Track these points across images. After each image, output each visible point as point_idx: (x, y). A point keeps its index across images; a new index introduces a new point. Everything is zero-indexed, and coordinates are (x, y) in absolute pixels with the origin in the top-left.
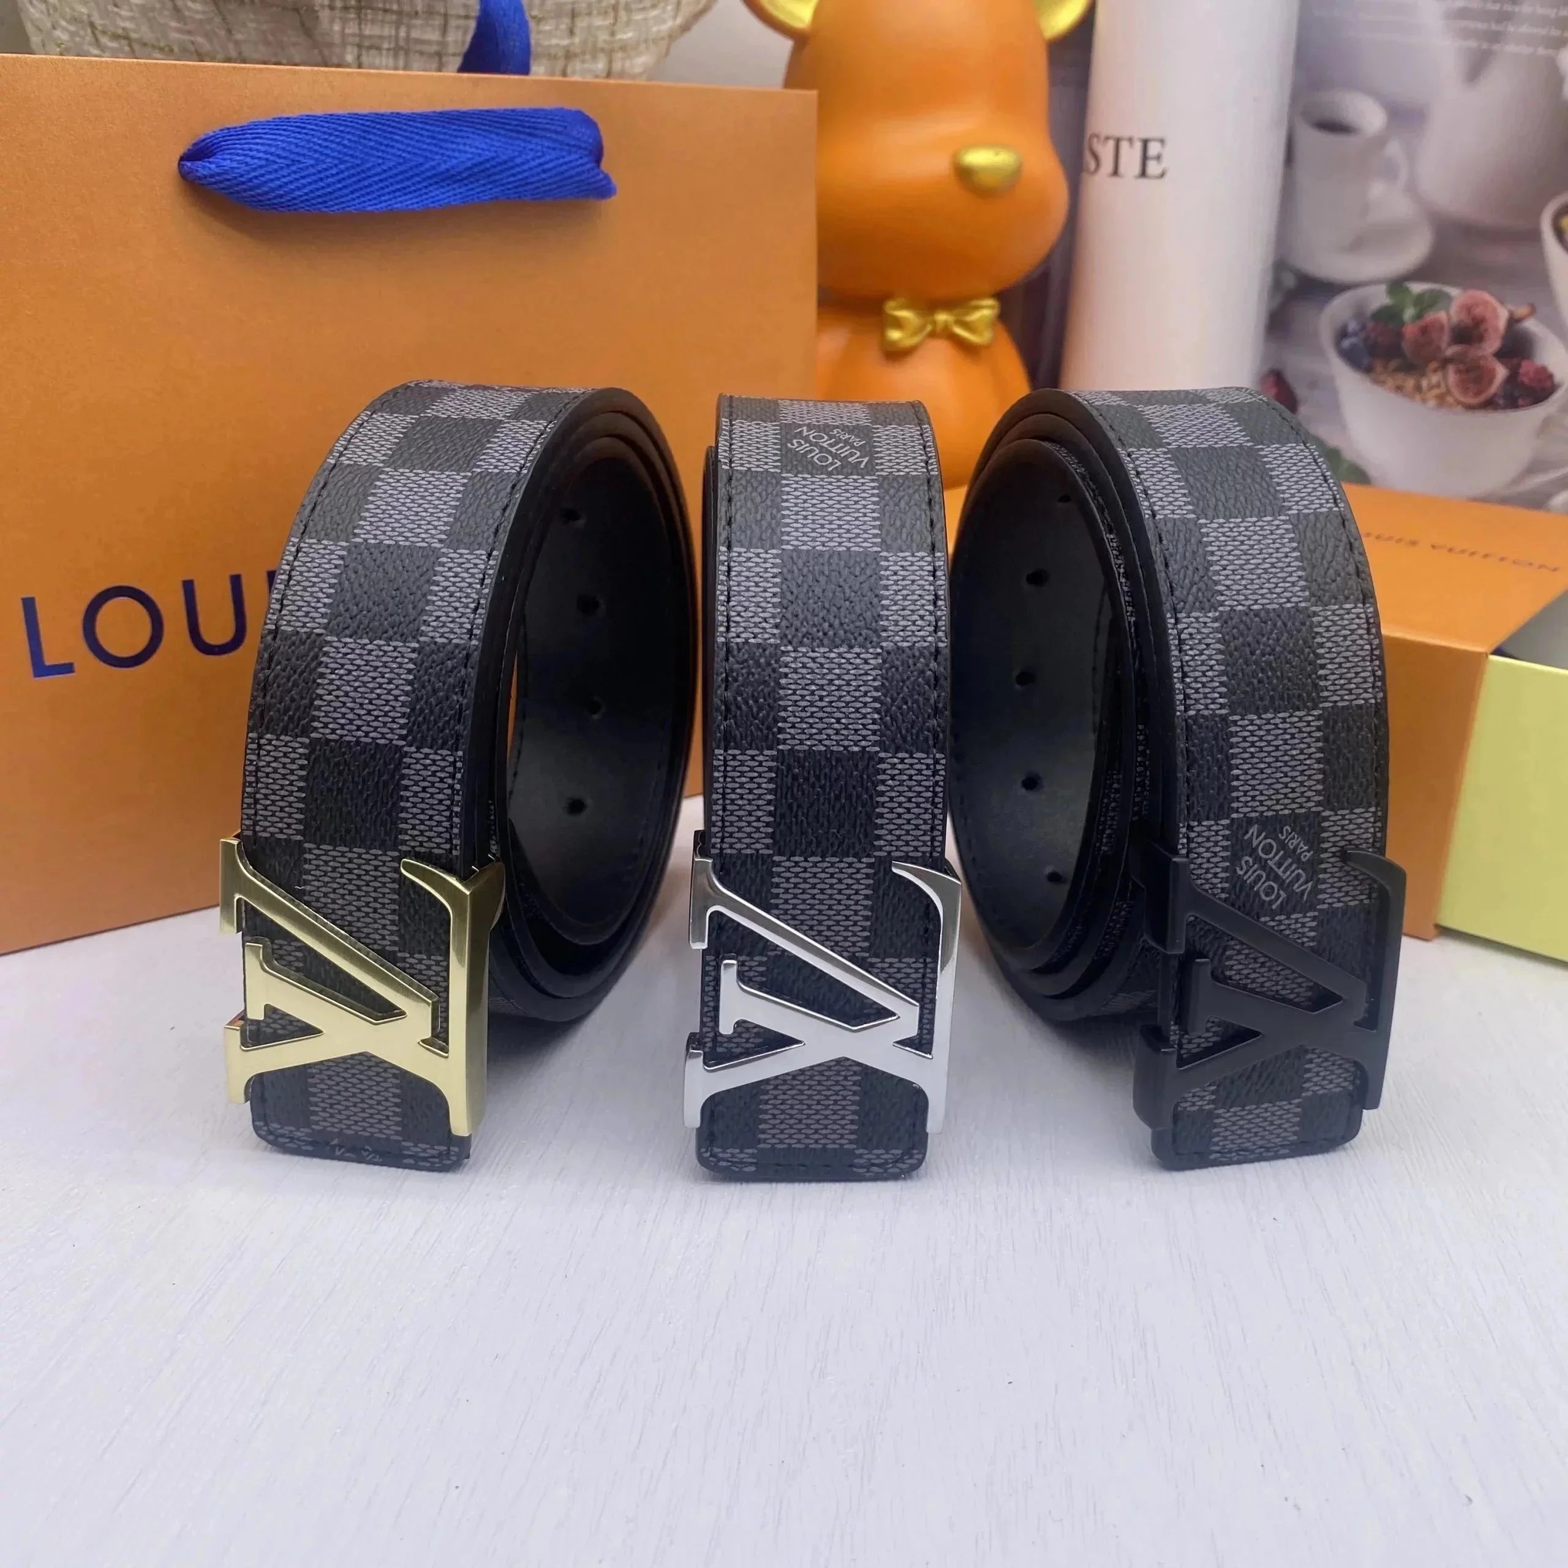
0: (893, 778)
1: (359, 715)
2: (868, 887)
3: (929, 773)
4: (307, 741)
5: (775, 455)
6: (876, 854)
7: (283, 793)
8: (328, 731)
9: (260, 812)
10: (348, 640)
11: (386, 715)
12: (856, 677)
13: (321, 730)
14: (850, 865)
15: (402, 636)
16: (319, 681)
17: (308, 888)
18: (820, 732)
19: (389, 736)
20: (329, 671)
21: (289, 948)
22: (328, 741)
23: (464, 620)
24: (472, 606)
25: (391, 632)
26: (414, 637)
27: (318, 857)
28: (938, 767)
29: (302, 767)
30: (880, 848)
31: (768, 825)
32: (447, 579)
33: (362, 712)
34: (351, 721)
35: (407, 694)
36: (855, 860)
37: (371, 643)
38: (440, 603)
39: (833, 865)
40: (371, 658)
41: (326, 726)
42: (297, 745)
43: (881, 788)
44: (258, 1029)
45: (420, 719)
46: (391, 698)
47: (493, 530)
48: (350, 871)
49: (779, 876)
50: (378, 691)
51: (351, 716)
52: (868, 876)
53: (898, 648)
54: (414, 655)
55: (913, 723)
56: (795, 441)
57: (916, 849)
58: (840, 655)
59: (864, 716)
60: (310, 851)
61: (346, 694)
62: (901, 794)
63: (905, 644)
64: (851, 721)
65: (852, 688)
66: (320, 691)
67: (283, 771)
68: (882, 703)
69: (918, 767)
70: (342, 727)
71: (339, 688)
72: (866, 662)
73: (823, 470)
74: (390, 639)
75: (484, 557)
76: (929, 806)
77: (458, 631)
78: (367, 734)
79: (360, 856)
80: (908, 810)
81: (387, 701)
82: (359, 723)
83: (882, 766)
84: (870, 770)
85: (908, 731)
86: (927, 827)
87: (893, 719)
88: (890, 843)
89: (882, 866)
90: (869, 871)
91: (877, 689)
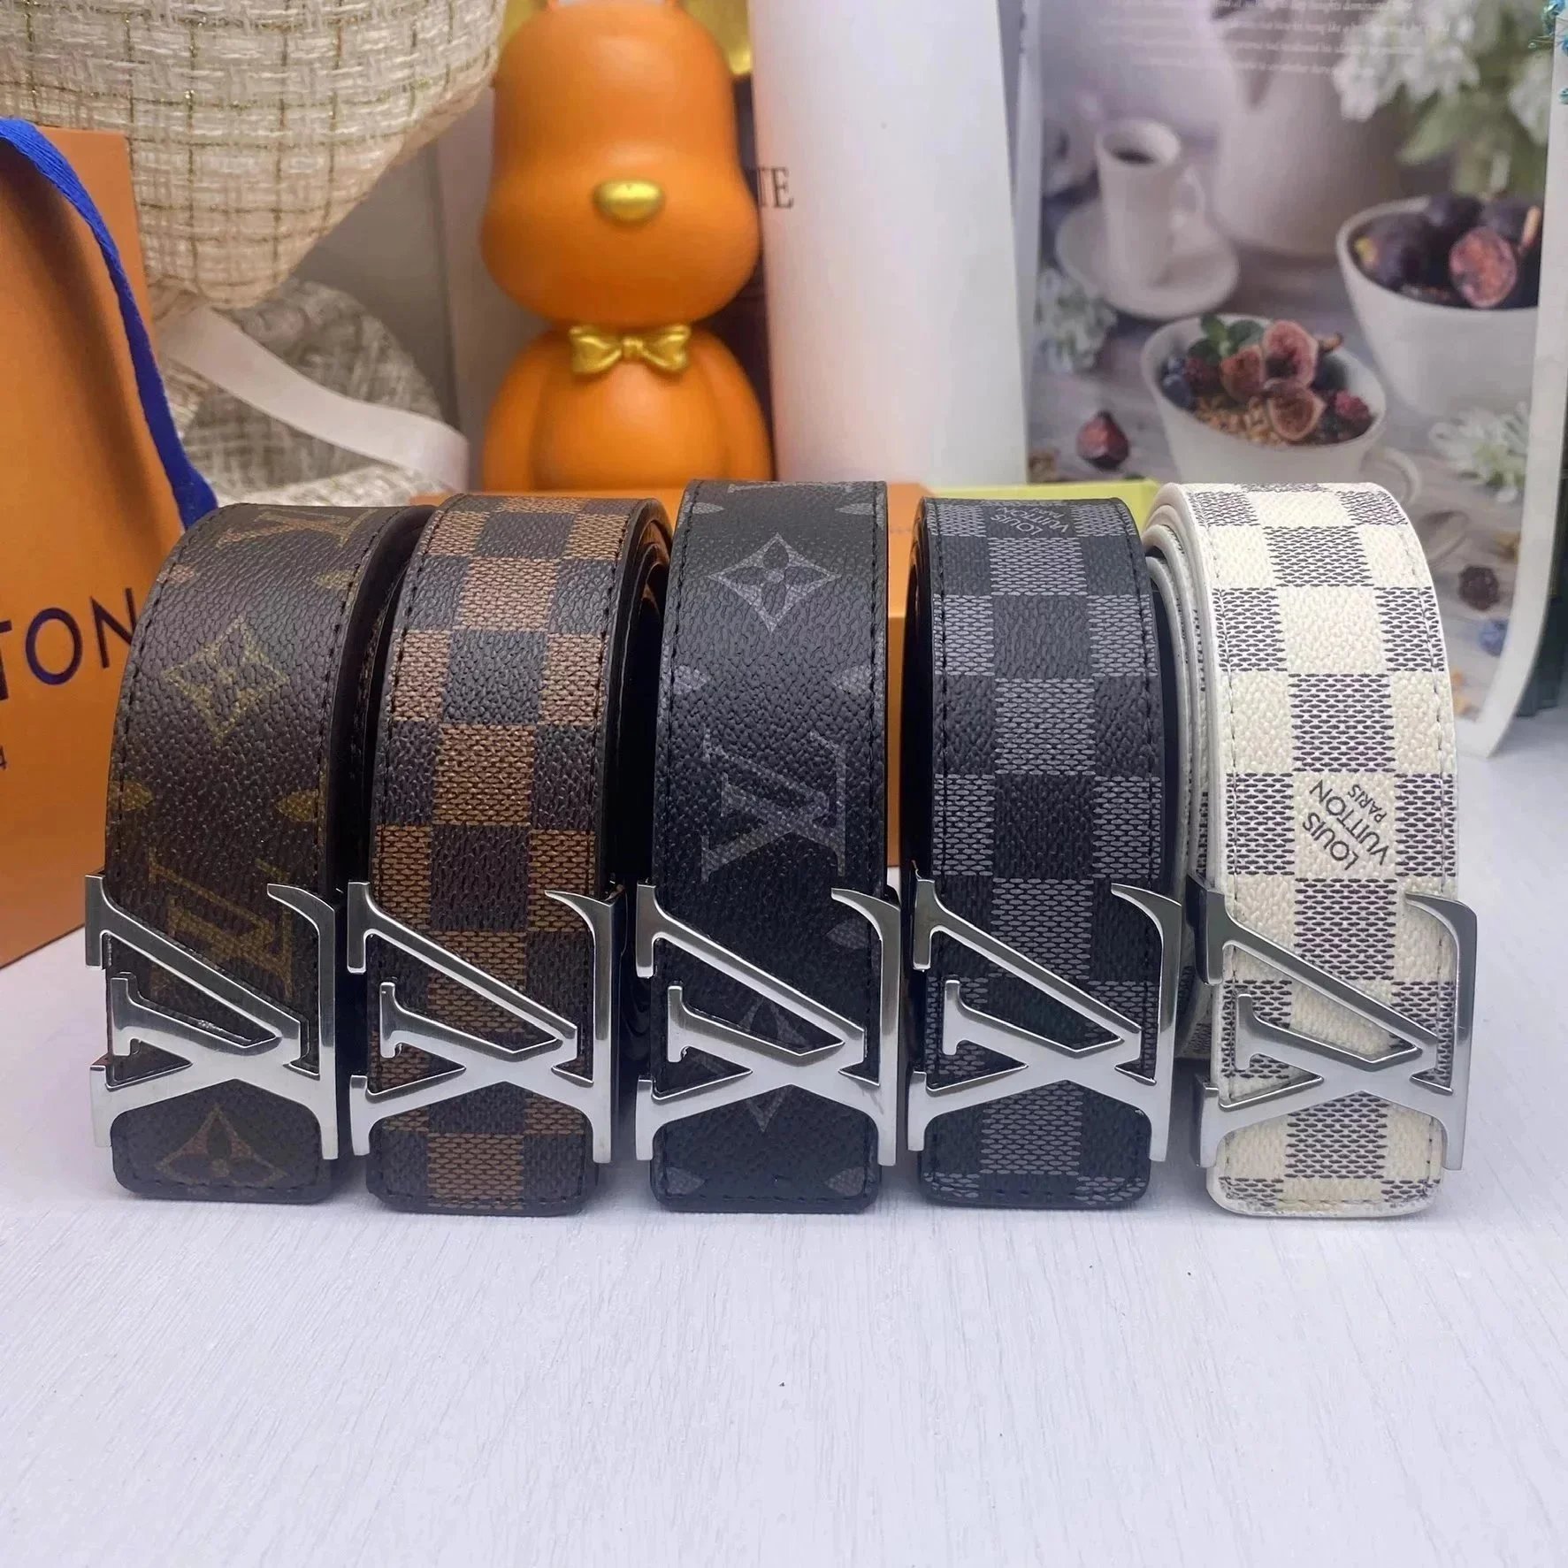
0: (1109, 800)
3: (1145, 796)
12: (1071, 705)
14: (1069, 887)
18: (1037, 757)
36: (1074, 882)
39: (1052, 887)
43: (1098, 811)
49: (999, 898)
52: (1087, 898)
53: (1110, 678)
55: (1129, 748)
59: (1080, 742)
63: (1117, 675)
65: (1066, 716)
68: (1097, 730)
69: (1134, 790)
72: (1079, 691)
76: (1146, 828)
80: (1126, 833)
83: (1099, 790)
84: (1087, 794)
85: (1123, 755)
86: (1146, 849)
87: (1108, 744)
88: (1108, 865)
89: (1102, 888)
90: (1089, 893)
91: (1091, 716)
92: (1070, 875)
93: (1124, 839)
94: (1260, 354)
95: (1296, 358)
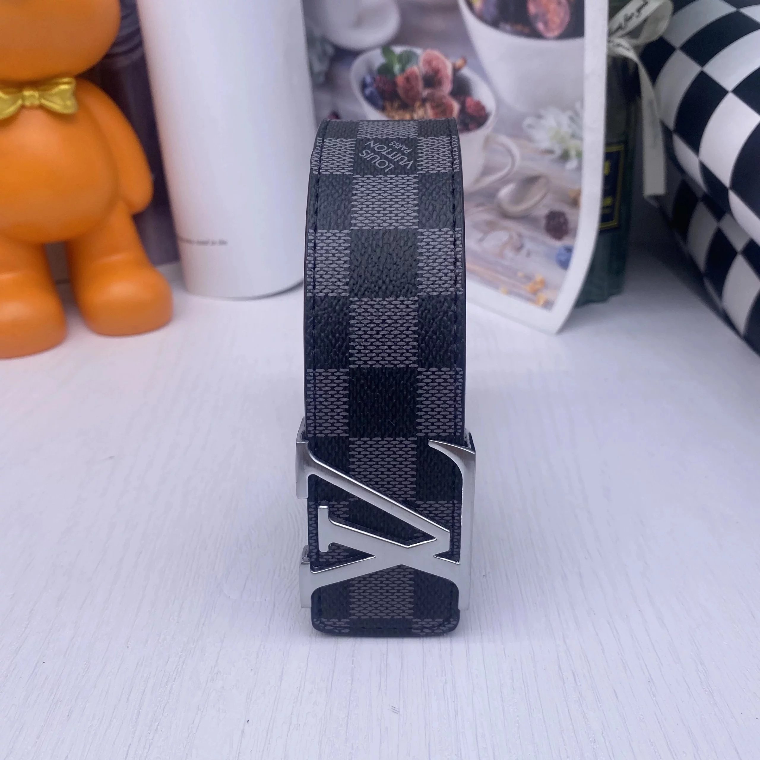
0: (427, 384)
2: (413, 456)
3: (452, 380)
5: (350, 162)
6: (418, 434)
12: (402, 317)
14: (401, 442)
18: (378, 355)
28: (458, 377)
30: (421, 431)
31: (345, 417)
36: (404, 439)
39: (389, 443)
43: (420, 391)
49: (354, 450)
52: (413, 449)
53: (430, 296)
55: (441, 347)
56: (364, 152)
57: (444, 431)
58: (390, 303)
59: (407, 344)
62: (433, 394)
63: (435, 294)
64: (398, 347)
65: (398, 325)
68: (419, 335)
69: (444, 377)
72: (408, 307)
76: (452, 402)
80: (439, 406)
83: (420, 377)
84: (412, 380)
85: (437, 352)
86: (452, 417)
87: (427, 345)
88: (427, 427)
89: (423, 442)
90: (414, 446)
91: (415, 325)
92: (401, 434)
93: (438, 409)
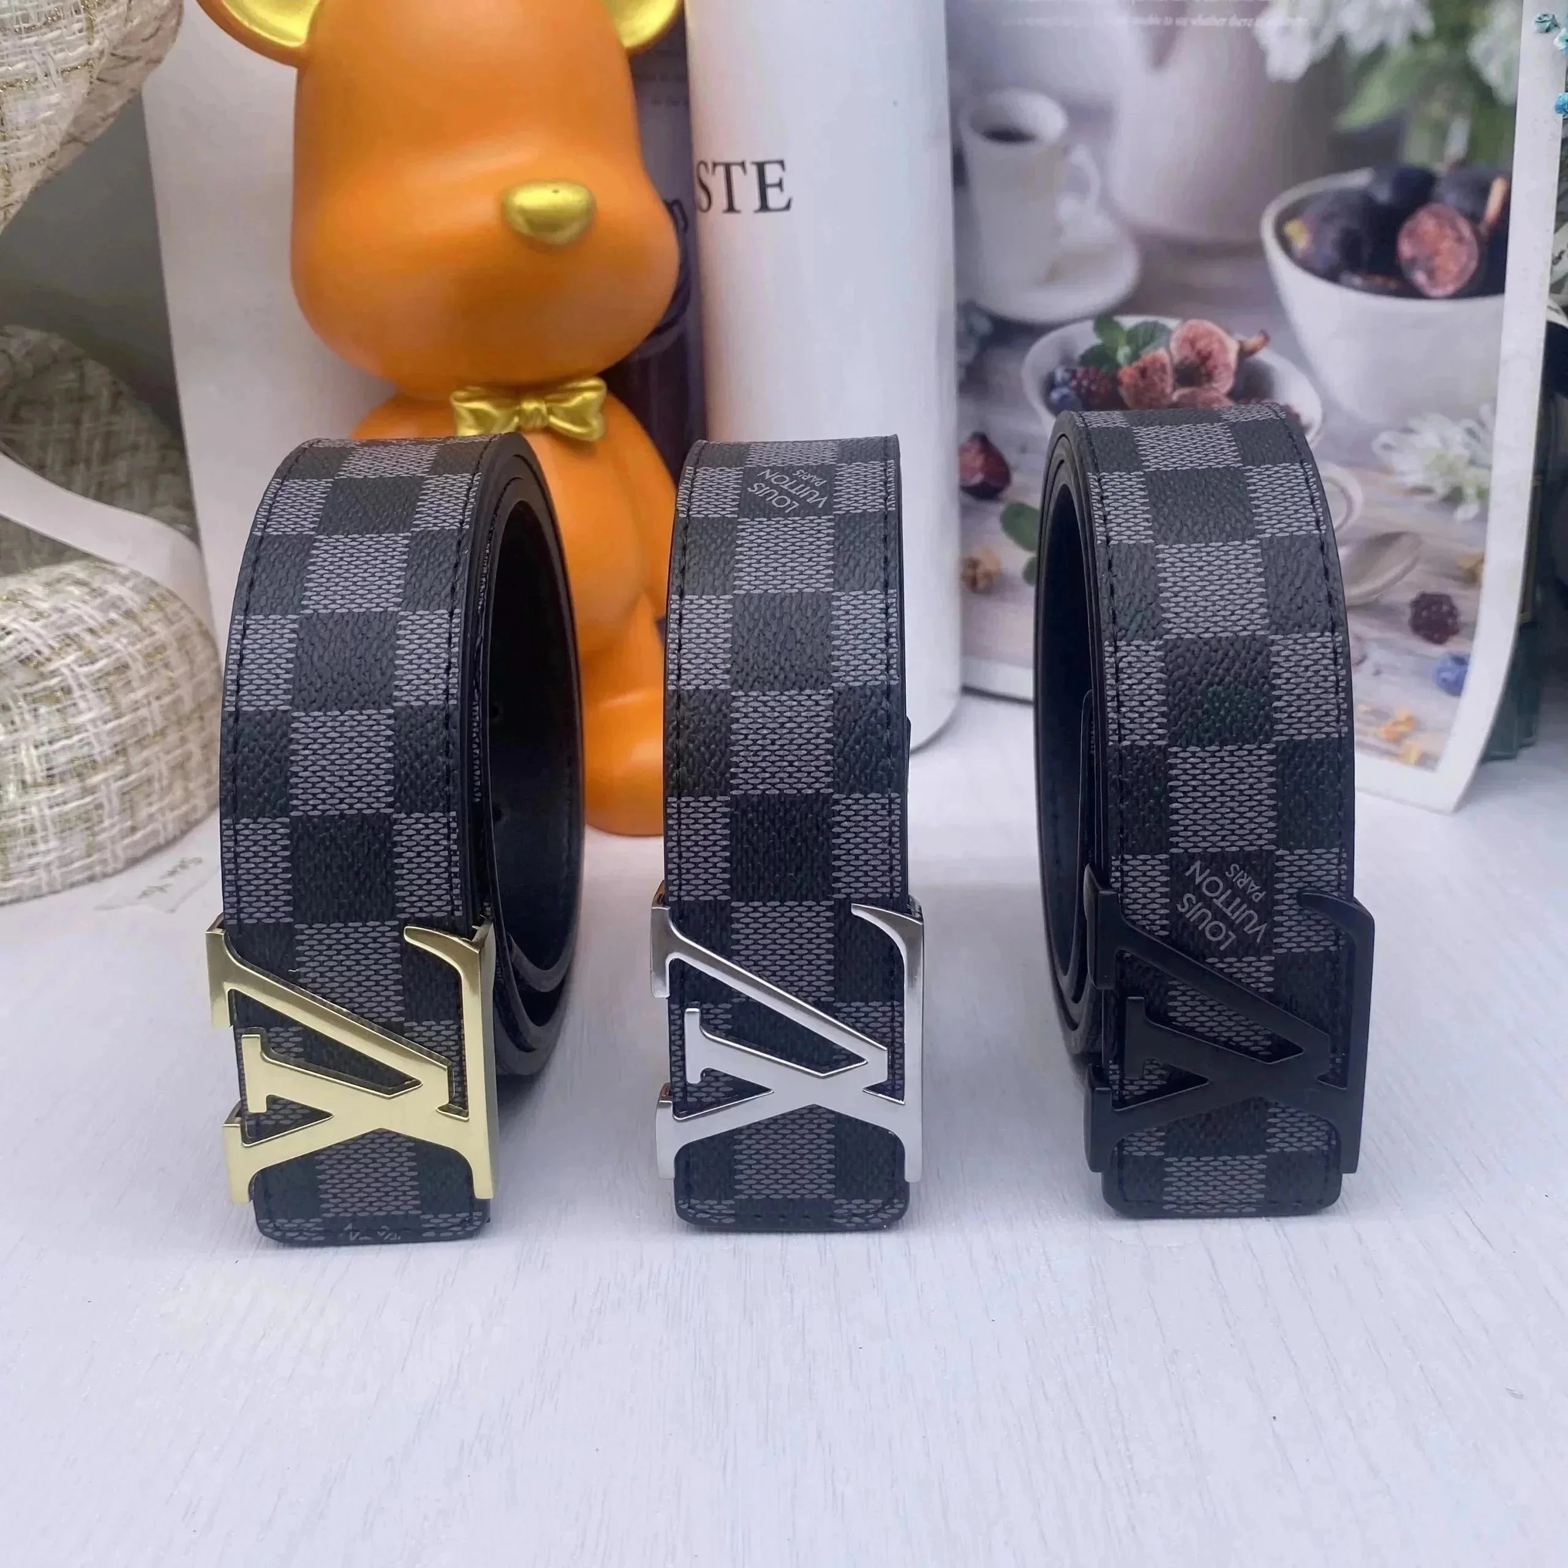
0: (848, 819)
1: (340, 788)
2: (829, 930)
3: (885, 812)
4: (287, 820)
5: (734, 500)
6: (836, 896)
7: (267, 876)
8: (308, 808)
9: (244, 899)
10: (316, 713)
11: (369, 784)
12: (808, 719)
13: (301, 808)
14: (810, 909)
15: (374, 703)
16: (292, 758)
17: (303, 970)
18: (773, 776)
19: (375, 805)
20: (301, 747)
21: (286, 1035)
22: (310, 818)
23: (437, 681)
24: (444, 665)
25: (362, 701)
26: (387, 704)
27: (311, 937)
28: (893, 806)
29: (284, 848)
30: (839, 890)
31: (724, 870)
32: (411, 642)
33: (343, 785)
34: (333, 795)
35: (388, 761)
36: (815, 904)
37: (342, 714)
38: (409, 667)
40: (345, 729)
41: (305, 802)
42: (277, 826)
43: (836, 830)
44: (258, 1124)
45: (407, 784)
46: (372, 766)
47: (449, 588)
48: (347, 947)
50: (358, 761)
51: (331, 790)
52: (828, 919)
53: (850, 688)
54: (391, 722)
55: (867, 763)
56: (755, 485)
57: (875, 890)
58: (791, 698)
59: (817, 758)
60: (302, 932)
61: (324, 768)
62: (857, 835)
63: (857, 684)
64: (804, 763)
65: (804, 730)
66: (294, 769)
67: (265, 854)
68: (835, 744)
69: (873, 807)
70: (324, 801)
71: (314, 763)
72: (818, 703)
73: (780, 512)
74: (363, 708)
75: (446, 616)
76: (886, 846)
77: (434, 692)
78: (351, 806)
79: (356, 930)
80: (866, 851)
81: (369, 770)
82: (341, 795)
83: (837, 808)
84: (825, 812)
85: (861, 771)
86: (886, 868)
87: (846, 760)
88: (848, 885)
89: (842, 908)
90: (829, 914)
91: (829, 730)
92: (810, 895)
93: (864, 857)
94: (1166, 359)
95: (1210, 363)
